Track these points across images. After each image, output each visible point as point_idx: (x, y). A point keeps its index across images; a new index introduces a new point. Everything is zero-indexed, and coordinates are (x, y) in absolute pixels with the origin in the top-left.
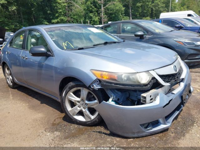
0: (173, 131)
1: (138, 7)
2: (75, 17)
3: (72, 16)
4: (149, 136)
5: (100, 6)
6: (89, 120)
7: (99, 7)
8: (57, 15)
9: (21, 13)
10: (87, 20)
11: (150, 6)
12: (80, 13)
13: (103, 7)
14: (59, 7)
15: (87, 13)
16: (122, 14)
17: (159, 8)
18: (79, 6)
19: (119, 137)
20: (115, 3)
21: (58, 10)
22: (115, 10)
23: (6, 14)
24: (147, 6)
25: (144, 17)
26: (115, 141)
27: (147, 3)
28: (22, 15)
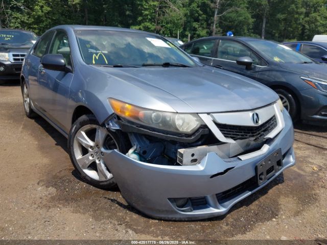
0: (231, 222)
1: (279, 21)
2: (169, 25)
3: (164, 24)
4: (187, 221)
5: (214, 13)
6: (104, 179)
7: (211, 14)
8: (140, 18)
9: (86, 10)
10: (187, 33)
11: (301, 21)
12: (178, 20)
13: (218, 14)
14: (145, 6)
15: (189, 22)
16: (248, 30)
17: (316, 26)
18: (178, 9)
19: (139, 214)
20: (239, 9)
21: (143, 12)
22: (236, 22)
23: (63, 9)
24: (295, 21)
25: (286, 38)
26: (128, 218)
27: (296, 16)
28: (86, 13)
